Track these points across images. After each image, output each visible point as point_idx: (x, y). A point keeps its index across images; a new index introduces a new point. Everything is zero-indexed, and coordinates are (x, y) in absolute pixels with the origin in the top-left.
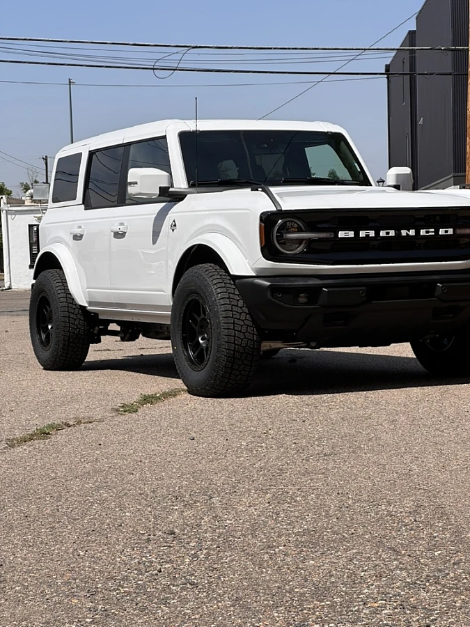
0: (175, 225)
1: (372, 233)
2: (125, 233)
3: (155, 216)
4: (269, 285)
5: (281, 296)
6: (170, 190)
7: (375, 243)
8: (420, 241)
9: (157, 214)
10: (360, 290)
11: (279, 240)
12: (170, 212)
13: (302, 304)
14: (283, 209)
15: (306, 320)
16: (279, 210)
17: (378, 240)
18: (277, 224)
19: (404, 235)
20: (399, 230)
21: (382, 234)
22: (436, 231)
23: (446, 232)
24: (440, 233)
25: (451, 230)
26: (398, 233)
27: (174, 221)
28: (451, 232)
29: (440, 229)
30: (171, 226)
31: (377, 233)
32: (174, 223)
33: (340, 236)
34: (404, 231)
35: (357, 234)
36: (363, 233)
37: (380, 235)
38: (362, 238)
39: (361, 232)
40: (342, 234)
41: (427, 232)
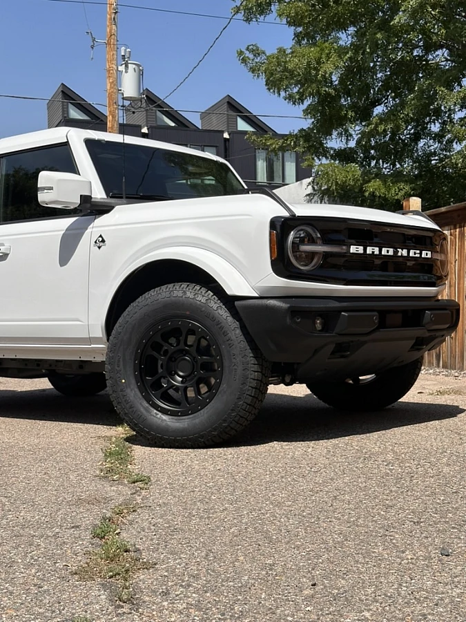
0: (103, 241)
1: (376, 251)
2: (8, 254)
3: (63, 232)
4: (289, 308)
5: (300, 321)
6: (93, 200)
7: (378, 262)
8: (409, 264)
9: (66, 230)
10: (374, 316)
11: (293, 252)
12: (91, 226)
13: (319, 331)
14: (297, 215)
15: (316, 351)
16: (292, 216)
17: (381, 258)
18: (292, 232)
19: (400, 254)
20: (395, 249)
21: (384, 251)
22: (421, 254)
23: (426, 254)
24: (423, 256)
25: (429, 253)
26: (396, 252)
27: (101, 236)
28: (429, 256)
29: (423, 252)
30: (96, 242)
31: (380, 251)
32: (100, 239)
33: (351, 251)
34: (400, 250)
35: (365, 250)
36: (369, 250)
37: (383, 253)
38: (368, 253)
39: (368, 248)
40: (353, 249)
41: (415, 254)
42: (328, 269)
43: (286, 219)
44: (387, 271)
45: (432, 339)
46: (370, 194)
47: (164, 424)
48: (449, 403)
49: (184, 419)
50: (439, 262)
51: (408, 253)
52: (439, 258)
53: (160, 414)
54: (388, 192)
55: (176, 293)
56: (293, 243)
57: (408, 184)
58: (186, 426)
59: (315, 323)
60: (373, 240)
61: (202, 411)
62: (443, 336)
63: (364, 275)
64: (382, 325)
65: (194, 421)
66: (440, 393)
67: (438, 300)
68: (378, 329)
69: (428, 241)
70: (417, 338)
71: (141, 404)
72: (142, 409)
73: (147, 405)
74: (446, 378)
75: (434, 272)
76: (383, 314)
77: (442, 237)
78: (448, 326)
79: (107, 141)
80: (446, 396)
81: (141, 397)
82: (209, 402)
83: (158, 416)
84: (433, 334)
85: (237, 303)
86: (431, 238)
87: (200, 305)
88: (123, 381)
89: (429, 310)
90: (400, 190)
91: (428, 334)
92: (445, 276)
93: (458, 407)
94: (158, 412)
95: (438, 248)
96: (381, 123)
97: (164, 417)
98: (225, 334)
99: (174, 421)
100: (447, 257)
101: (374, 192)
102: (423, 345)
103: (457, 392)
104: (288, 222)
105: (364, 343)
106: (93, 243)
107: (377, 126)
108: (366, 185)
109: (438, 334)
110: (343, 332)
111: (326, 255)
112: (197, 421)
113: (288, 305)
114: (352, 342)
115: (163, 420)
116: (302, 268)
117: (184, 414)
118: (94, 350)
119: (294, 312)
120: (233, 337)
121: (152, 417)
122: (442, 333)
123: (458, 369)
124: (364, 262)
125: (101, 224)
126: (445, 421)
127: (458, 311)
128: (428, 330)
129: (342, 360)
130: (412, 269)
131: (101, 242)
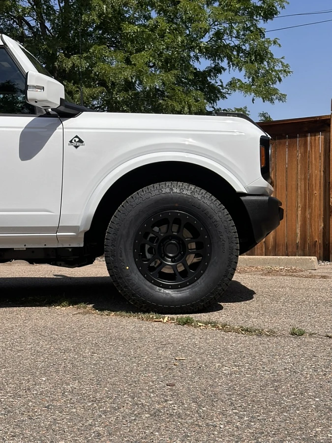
0: (81, 141)
9: (25, 128)
12: (60, 127)
27: (77, 137)
30: (71, 142)
32: (77, 140)
47: (169, 297)
49: (185, 290)
53: (163, 289)
55: (164, 191)
58: (188, 295)
61: (198, 281)
65: (194, 290)
71: (145, 284)
72: (147, 288)
73: (150, 284)
81: (144, 278)
82: (203, 273)
83: (162, 291)
87: (187, 197)
88: (128, 268)
94: (161, 288)
97: (167, 291)
98: (211, 217)
99: (176, 293)
106: (67, 142)
112: (196, 289)
115: (166, 294)
117: (183, 286)
120: (218, 219)
121: (157, 293)
131: (78, 142)
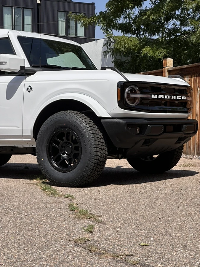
0: (31, 89)
3: (8, 83)
4: (126, 123)
5: (131, 129)
6: (26, 68)
7: (163, 102)
8: (177, 102)
9: (10, 82)
10: (162, 127)
11: (128, 97)
12: (24, 81)
13: (138, 133)
14: (129, 80)
15: (136, 143)
16: (127, 81)
17: (165, 100)
18: (127, 89)
19: (172, 98)
20: (170, 95)
21: (166, 97)
22: (181, 98)
23: (184, 98)
24: (182, 99)
25: (185, 97)
26: (171, 97)
27: (30, 86)
28: (185, 99)
29: (183, 97)
30: (27, 89)
31: (164, 97)
32: (30, 88)
33: (152, 97)
34: (172, 96)
35: (158, 96)
36: (160, 97)
37: (165, 98)
38: (159, 98)
39: (159, 95)
40: (153, 96)
41: (179, 98)
42: (142, 105)
43: (125, 83)
44: (167, 106)
45: (185, 138)
46: (144, 55)
48: (191, 170)
50: (189, 101)
51: (176, 97)
52: (189, 100)
54: (155, 54)
56: (128, 93)
57: (165, 50)
59: (137, 130)
60: (161, 92)
62: (190, 136)
63: (156, 108)
64: (165, 131)
66: (185, 165)
67: (189, 120)
68: (163, 133)
69: (185, 91)
70: (179, 137)
71: (51, 169)
73: (53, 169)
74: (186, 159)
75: (187, 106)
76: (165, 126)
77: (190, 89)
78: (193, 132)
79: (27, 37)
80: (188, 167)
81: (51, 165)
82: (78, 164)
84: (186, 135)
85: (102, 120)
86: (186, 90)
87: (69, 120)
88: (43, 159)
89: (185, 124)
90: (161, 53)
91: (184, 136)
92: (192, 108)
93: (195, 171)
95: (189, 95)
96: (151, 15)
98: (80, 132)
100: (192, 99)
101: (146, 54)
102: (182, 141)
103: (194, 165)
104: (126, 84)
105: (157, 139)
106: (25, 89)
107: (149, 16)
108: (142, 50)
109: (189, 135)
110: (149, 134)
111: (142, 99)
113: (126, 122)
114: (152, 139)
116: (131, 105)
118: (24, 141)
119: (128, 125)
120: (83, 133)
121: (55, 174)
122: (190, 135)
123: (192, 155)
124: (157, 102)
125: (29, 80)
126: (191, 177)
127: (197, 124)
128: (184, 134)
129: (147, 147)
130: (178, 105)
131: (30, 89)
